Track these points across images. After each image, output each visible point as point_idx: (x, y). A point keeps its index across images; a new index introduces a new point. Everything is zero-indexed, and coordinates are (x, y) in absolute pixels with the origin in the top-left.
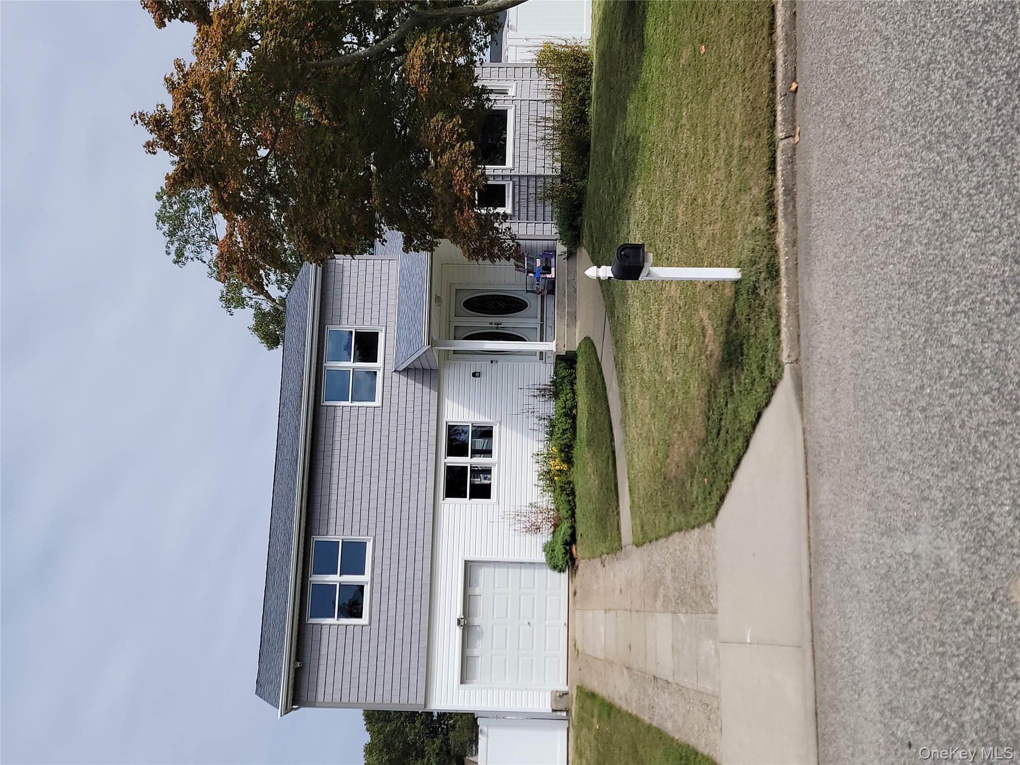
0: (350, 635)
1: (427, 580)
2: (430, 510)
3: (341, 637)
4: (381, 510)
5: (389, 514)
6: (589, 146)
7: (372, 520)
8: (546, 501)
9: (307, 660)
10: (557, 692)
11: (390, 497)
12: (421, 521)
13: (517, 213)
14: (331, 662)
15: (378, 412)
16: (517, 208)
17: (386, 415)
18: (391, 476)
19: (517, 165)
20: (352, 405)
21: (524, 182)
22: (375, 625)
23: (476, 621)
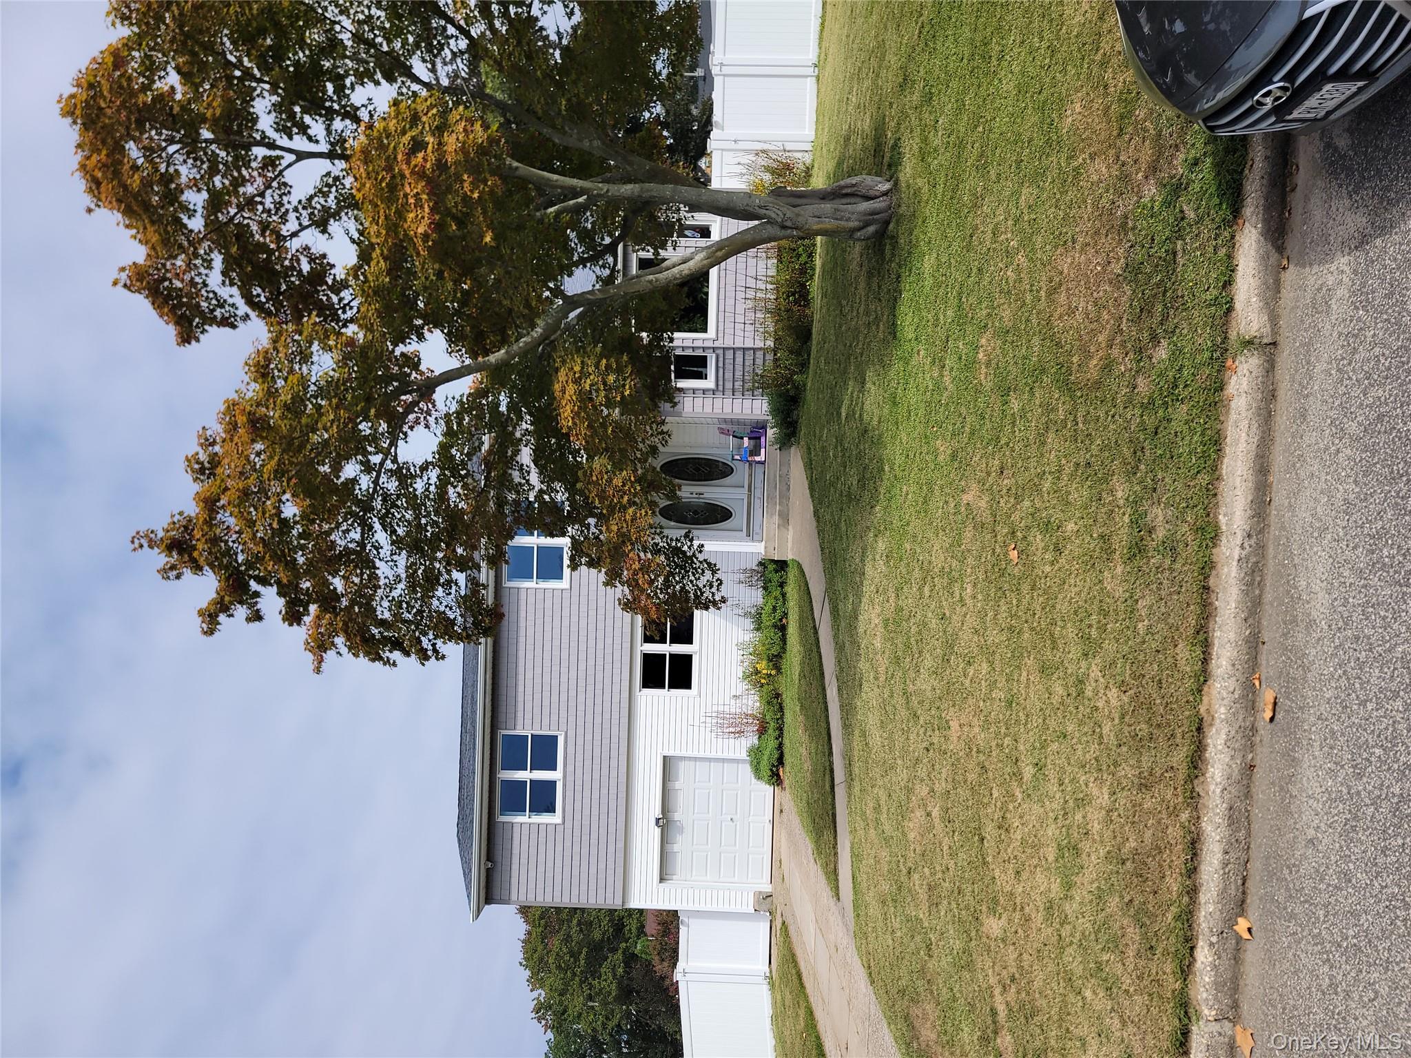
0: (542, 834)
1: (623, 779)
2: (625, 705)
3: (534, 836)
4: (572, 703)
5: (581, 708)
6: (811, 334)
7: (563, 714)
8: (752, 703)
9: (498, 858)
10: (760, 892)
11: (581, 689)
12: (615, 716)
13: (721, 388)
14: (524, 861)
15: (567, 595)
16: (721, 383)
17: (575, 599)
18: (582, 666)
19: (721, 335)
20: (537, 586)
21: (730, 354)
22: (569, 824)
23: (677, 816)
